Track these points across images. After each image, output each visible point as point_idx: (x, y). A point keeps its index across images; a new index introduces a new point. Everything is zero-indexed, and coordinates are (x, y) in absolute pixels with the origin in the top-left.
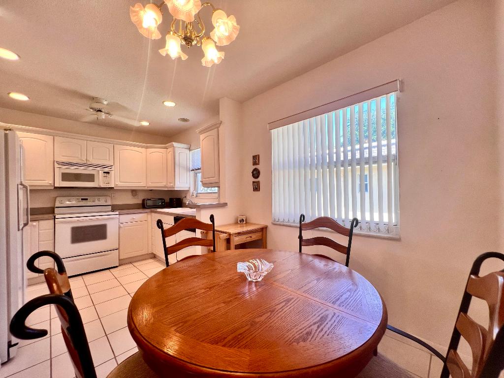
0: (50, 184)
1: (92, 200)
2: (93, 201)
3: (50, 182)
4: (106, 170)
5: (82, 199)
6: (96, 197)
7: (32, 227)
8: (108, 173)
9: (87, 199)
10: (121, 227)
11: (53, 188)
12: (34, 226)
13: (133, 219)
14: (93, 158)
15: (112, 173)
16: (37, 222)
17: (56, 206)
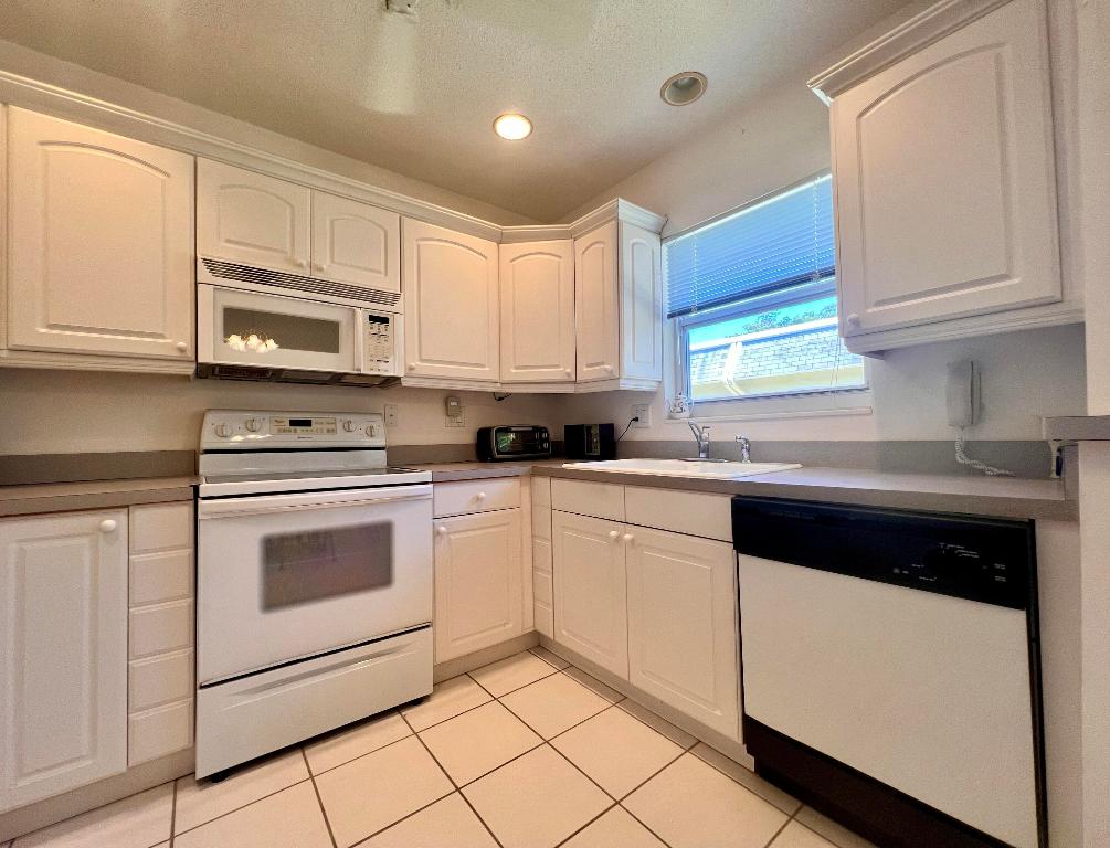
0: (182, 350)
1: (326, 427)
2: (332, 431)
3: (182, 344)
4: (380, 309)
5: (294, 423)
6: (338, 417)
7: (101, 535)
8: (385, 320)
9: (307, 423)
10: (438, 533)
11: (190, 370)
12: (107, 532)
13: (478, 499)
14: (333, 261)
15: (398, 323)
16: (122, 516)
17: (205, 445)
